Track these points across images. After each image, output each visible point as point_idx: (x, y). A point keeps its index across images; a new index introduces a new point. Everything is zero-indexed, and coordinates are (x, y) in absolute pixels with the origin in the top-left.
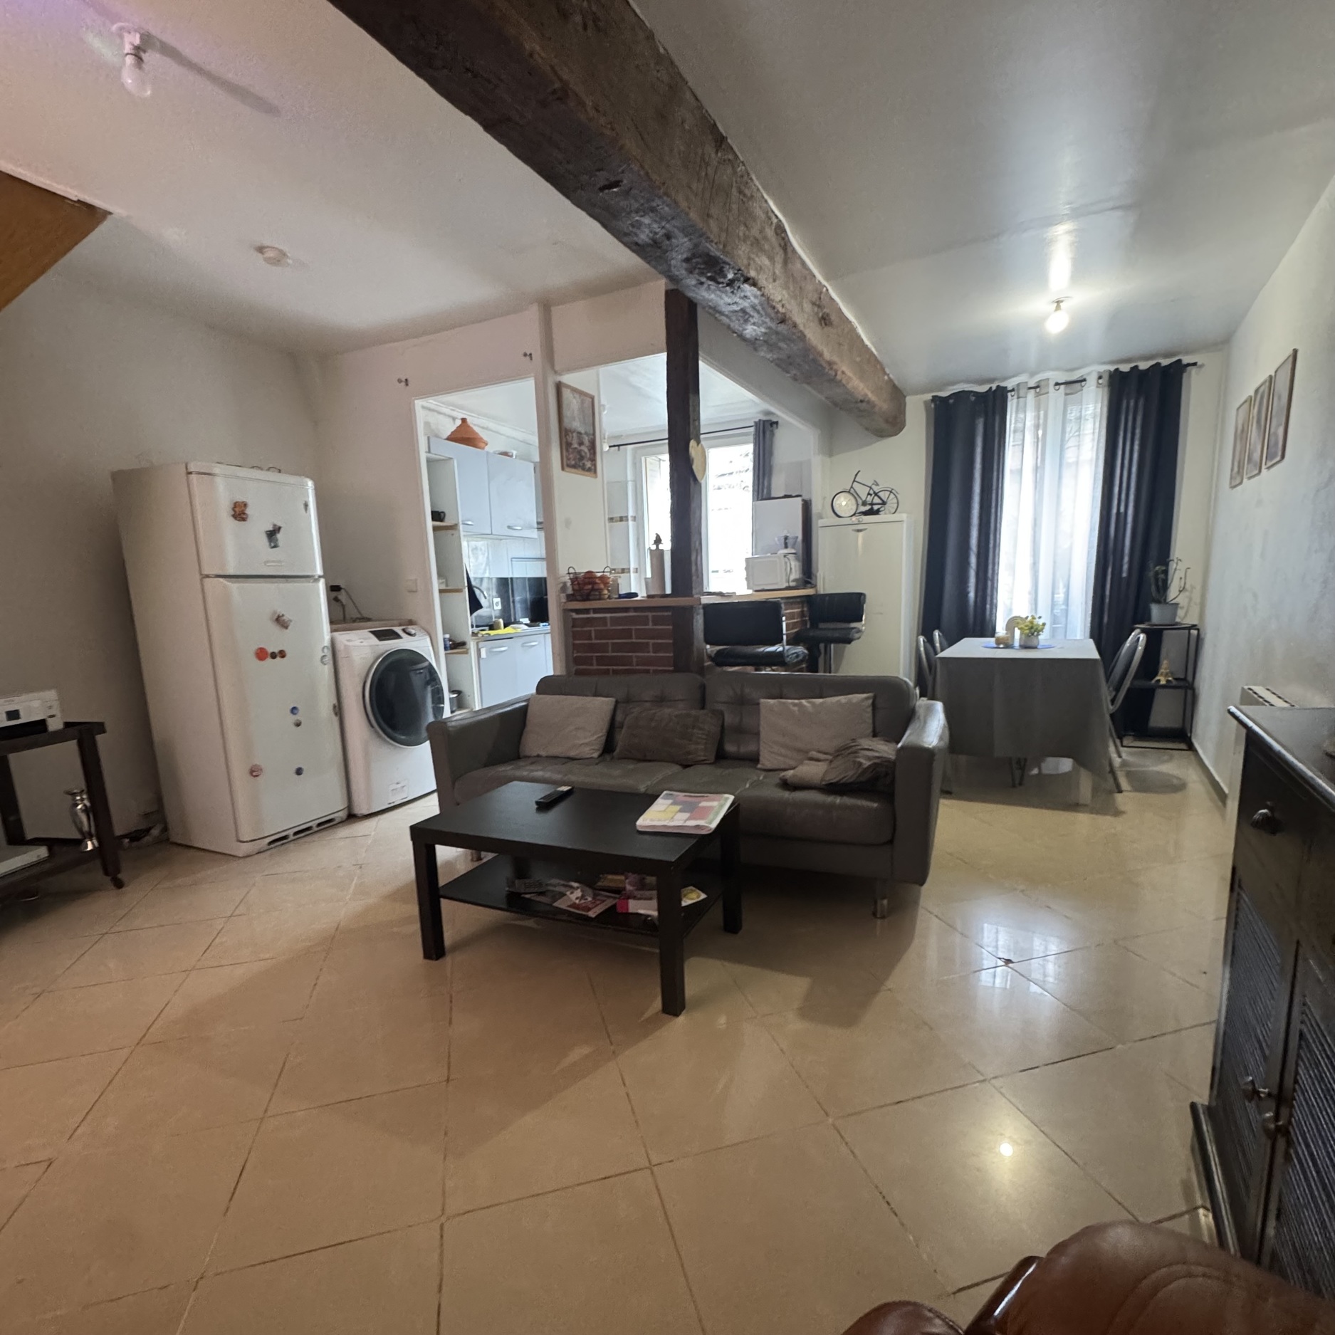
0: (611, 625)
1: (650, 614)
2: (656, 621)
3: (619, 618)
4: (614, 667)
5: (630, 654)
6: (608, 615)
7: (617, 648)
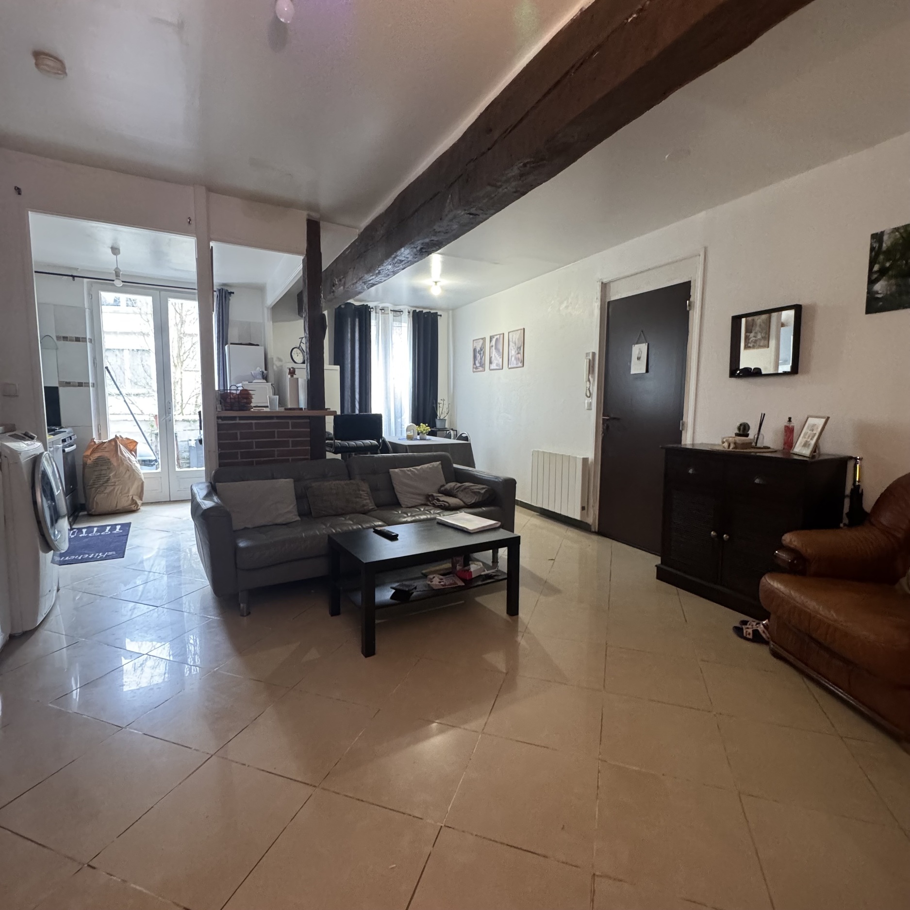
0: (256, 429)
1: (290, 421)
2: (294, 426)
3: (263, 423)
4: (257, 459)
5: (273, 449)
6: (253, 422)
7: (259, 445)
